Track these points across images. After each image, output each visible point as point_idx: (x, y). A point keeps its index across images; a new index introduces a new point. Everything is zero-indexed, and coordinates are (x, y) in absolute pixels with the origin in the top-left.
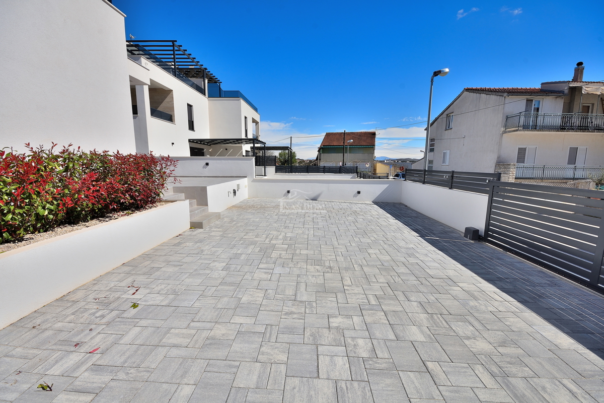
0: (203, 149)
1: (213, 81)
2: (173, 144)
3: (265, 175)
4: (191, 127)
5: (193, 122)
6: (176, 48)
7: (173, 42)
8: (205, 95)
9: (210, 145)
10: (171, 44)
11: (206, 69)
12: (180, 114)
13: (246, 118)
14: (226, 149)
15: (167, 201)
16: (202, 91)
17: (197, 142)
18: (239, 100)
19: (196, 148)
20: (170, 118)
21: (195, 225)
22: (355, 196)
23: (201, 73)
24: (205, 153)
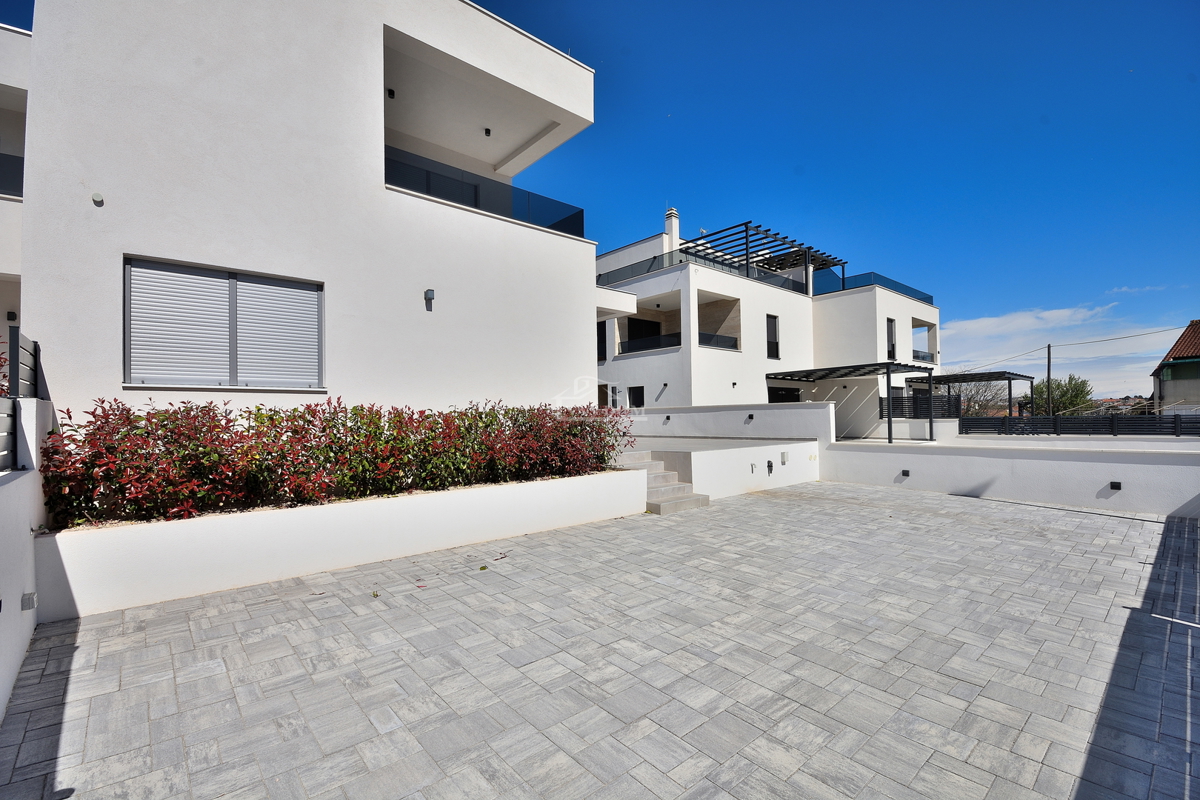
0: (798, 390)
1: (823, 264)
2: (734, 384)
3: (931, 439)
4: (773, 351)
5: (777, 344)
6: (751, 232)
7: (746, 224)
8: (807, 293)
9: (813, 381)
10: (743, 228)
11: (810, 248)
12: (752, 333)
13: (890, 321)
14: (845, 387)
15: (614, 469)
16: (800, 288)
17: (783, 379)
18: (871, 290)
19: (782, 389)
20: (733, 344)
21: (653, 509)
22: (1100, 495)
23: (802, 257)
24: (802, 397)
